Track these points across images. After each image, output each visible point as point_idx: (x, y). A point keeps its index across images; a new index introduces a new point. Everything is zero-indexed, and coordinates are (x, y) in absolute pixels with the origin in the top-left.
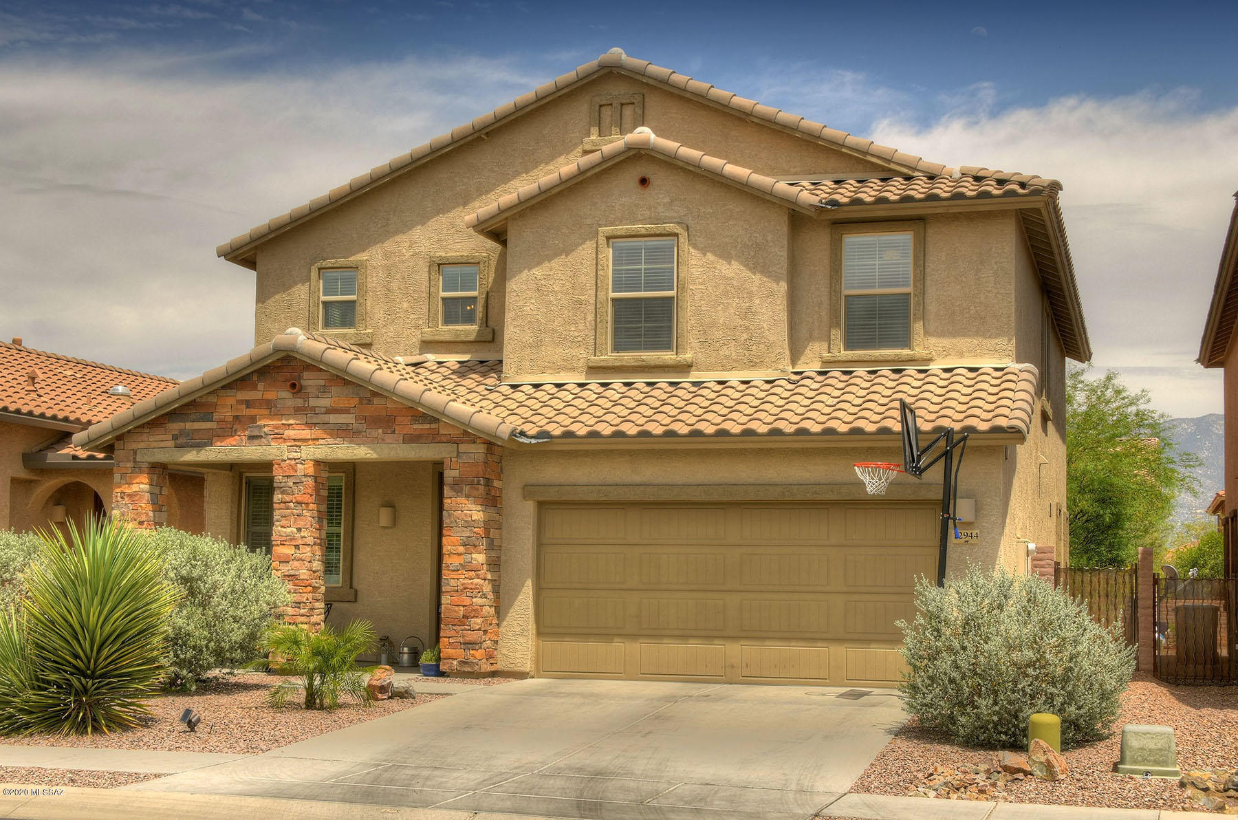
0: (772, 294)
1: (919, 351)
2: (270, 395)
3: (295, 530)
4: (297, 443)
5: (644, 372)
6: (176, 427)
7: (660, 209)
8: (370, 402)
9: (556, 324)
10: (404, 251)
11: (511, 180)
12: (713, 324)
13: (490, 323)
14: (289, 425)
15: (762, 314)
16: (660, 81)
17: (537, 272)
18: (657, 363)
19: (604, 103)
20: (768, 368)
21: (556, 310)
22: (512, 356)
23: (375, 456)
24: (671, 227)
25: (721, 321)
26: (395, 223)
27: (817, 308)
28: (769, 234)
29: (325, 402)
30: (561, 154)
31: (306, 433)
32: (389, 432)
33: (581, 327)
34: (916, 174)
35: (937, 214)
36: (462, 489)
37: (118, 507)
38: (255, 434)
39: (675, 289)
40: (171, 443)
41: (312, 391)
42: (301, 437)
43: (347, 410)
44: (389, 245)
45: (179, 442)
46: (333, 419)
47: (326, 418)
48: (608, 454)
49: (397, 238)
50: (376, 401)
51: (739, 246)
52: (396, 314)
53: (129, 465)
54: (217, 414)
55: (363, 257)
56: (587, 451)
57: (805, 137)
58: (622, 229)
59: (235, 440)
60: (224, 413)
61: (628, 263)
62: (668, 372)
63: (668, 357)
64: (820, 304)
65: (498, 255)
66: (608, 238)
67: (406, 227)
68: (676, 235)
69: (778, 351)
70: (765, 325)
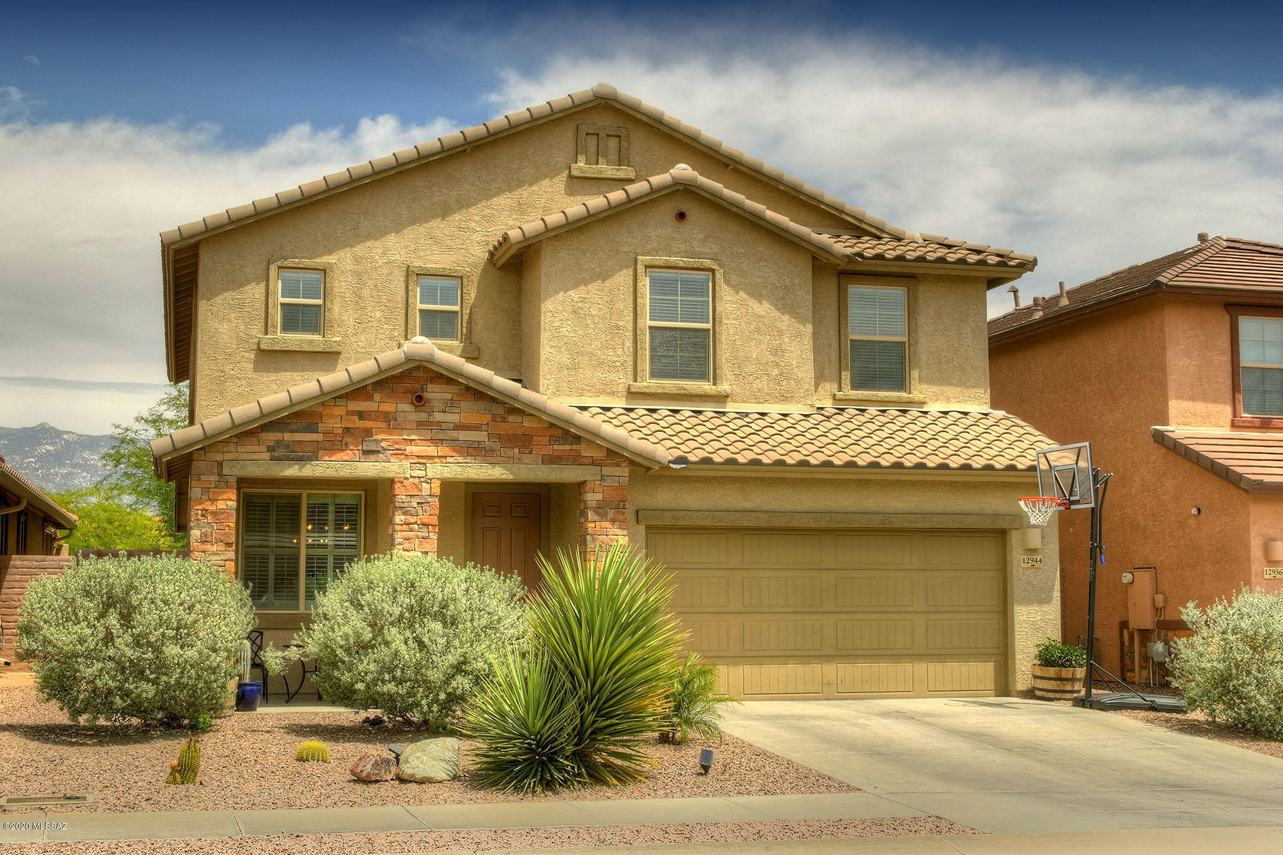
0: (799, 335)
1: (916, 395)
2: (388, 407)
3: (421, 554)
4: (422, 461)
5: (684, 400)
6: (272, 437)
7: (695, 244)
8: (504, 420)
9: (594, 347)
10: (378, 257)
11: (494, 197)
12: (747, 358)
13: (474, 340)
14: (411, 440)
15: (791, 352)
16: (654, 119)
17: (573, 294)
18: (699, 393)
19: (591, 131)
20: (798, 402)
21: (594, 333)
22: (548, 377)
23: (511, 477)
24: (708, 263)
25: (754, 356)
26: (366, 227)
27: (827, 350)
28: (796, 278)
29: (453, 418)
30: (546, 177)
31: (432, 450)
32: (527, 452)
33: (619, 352)
34: (884, 235)
35: (925, 274)
36: (607, 513)
37: (198, 527)
38: (371, 448)
39: (711, 322)
40: (267, 456)
41: (437, 405)
42: (426, 454)
43: (477, 427)
44: (360, 249)
45: (276, 454)
46: (463, 435)
47: (454, 434)
48: (720, 481)
49: (369, 244)
50: (511, 418)
51: (769, 286)
52: (367, 323)
53: (212, 478)
54: (323, 425)
55: (331, 259)
56: (699, 477)
57: (788, 190)
58: (661, 259)
59: (347, 454)
60: (332, 424)
61: (662, 293)
62: (706, 401)
63: (706, 387)
64: (830, 346)
65: (480, 271)
66: (646, 267)
67: (380, 233)
68: (713, 271)
69: (806, 387)
70: (794, 362)
